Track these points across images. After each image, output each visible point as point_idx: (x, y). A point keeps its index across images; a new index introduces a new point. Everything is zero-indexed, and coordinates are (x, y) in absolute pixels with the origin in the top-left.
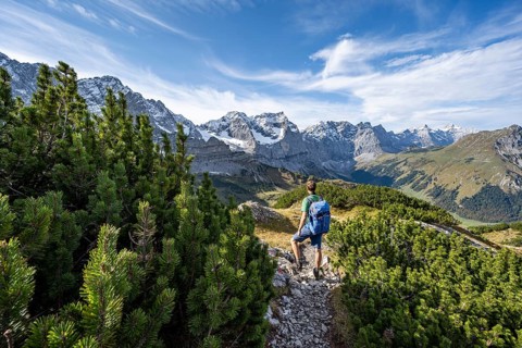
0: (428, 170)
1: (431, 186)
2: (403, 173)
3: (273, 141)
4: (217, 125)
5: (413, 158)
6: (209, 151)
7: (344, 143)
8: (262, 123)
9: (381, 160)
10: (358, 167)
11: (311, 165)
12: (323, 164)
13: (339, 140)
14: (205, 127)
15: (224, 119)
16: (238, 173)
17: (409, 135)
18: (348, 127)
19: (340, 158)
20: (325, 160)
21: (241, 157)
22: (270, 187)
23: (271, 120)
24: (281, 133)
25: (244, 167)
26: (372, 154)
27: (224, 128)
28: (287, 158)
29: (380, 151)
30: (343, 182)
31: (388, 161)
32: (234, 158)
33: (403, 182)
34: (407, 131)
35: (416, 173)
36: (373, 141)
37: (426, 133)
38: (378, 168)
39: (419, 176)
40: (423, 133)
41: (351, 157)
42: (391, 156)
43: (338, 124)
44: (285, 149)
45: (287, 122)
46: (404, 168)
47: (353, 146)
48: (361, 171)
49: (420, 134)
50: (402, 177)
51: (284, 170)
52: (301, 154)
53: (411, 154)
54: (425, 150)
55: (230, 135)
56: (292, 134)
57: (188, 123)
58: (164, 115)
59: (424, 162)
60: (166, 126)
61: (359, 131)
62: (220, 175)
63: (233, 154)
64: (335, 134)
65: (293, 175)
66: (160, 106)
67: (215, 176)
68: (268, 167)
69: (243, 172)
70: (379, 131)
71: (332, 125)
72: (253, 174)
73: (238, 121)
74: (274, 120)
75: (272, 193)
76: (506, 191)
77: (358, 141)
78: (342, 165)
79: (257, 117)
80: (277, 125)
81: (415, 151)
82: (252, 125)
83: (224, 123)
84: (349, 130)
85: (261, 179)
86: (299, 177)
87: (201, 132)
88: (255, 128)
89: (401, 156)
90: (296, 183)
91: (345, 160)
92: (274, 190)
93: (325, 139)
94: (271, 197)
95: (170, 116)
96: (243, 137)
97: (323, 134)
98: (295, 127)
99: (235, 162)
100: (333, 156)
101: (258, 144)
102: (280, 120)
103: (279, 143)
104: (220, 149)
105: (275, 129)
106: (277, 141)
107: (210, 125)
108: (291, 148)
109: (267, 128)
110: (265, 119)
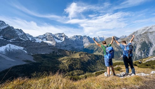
1: (102, 51)
2: (95, 48)
3: (61, 41)
4: (42, 37)
6: (41, 46)
7: (81, 41)
8: (57, 36)
9: (90, 45)
10: (85, 47)
11: (73, 48)
12: (76, 47)
13: (79, 40)
14: (37, 37)
15: (44, 35)
16: (52, 52)
18: (81, 37)
19: (80, 45)
21: (52, 47)
22: (62, 56)
23: (60, 35)
24: (63, 39)
25: (54, 51)
26: (88, 44)
27: (44, 38)
28: (65, 46)
29: (89, 43)
30: (83, 52)
31: (92, 45)
32: (50, 48)
33: (96, 50)
35: (98, 48)
36: (87, 40)
38: (90, 47)
39: (99, 49)
40: (98, 38)
41: (83, 45)
42: (92, 44)
43: (79, 36)
44: (65, 44)
45: (65, 36)
46: (96, 47)
47: (83, 42)
48: (86, 48)
50: (96, 49)
51: (66, 50)
52: (70, 45)
54: (99, 42)
55: (47, 40)
56: (67, 39)
57: (30, 36)
58: (22, 34)
60: (23, 38)
61: (84, 38)
62: (45, 54)
63: (50, 46)
64: (78, 39)
65: (69, 51)
66: (21, 31)
67: (43, 54)
68: (61, 50)
69: (53, 52)
70: (88, 37)
71: (77, 36)
72: (57, 53)
73: (49, 35)
74: (61, 35)
75: (64, 58)
76: (116, 51)
77: (84, 40)
78: (81, 47)
79: (56, 34)
80: (62, 37)
82: (54, 36)
83: (45, 36)
84: (81, 38)
85: (60, 54)
86: (71, 52)
87: (36, 39)
88: (55, 38)
89: (94, 44)
90: (70, 54)
92: (64, 57)
93: (76, 40)
94: (63, 60)
95: (25, 34)
96: (51, 41)
97: (75, 39)
98: (67, 37)
99: (50, 49)
100: (78, 45)
101: (56, 42)
102: (63, 35)
103: (63, 42)
104: (45, 45)
105: (61, 38)
106: (62, 41)
107: (39, 37)
108: (66, 44)
109: (59, 37)
110: (58, 35)
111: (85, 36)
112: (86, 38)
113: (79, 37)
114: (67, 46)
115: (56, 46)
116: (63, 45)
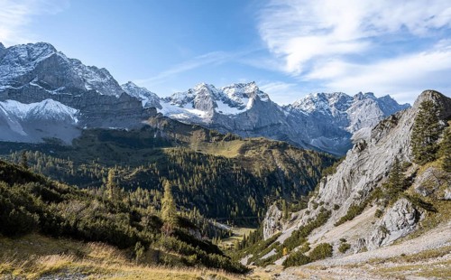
3: (239, 112)
4: (183, 97)
7: (339, 117)
8: (230, 94)
12: (312, 141)
14: (169, 99)
15: (190, 91)
18: (343, 99)
20: (315, 136)
23: (240, 91)
24: (249, 104)
27: (190, 100)
44: (253, 121)
45: (256, 91)
47: (348, 119)
52: (272, 125)
55: (194, 106)
56: (263, 105)
70: (385, 101)
73: (203, 92)
74: (243, 90)
79: (226, 88)
80: (246, 95)
82: (219, 96)
83: (191, 96)
84: (345, 101)
88: (222, 100)
91: (340, 136)
93: (315, 113)
96: (205, 108)
98: (266, 96)
100: (325, 133)
101: (217, 113)
102: (250, 89)
103: (246, 113)
105: (243, 100)
106: (244, 110)
107: (174, 98)
108: (260, 120)
109: (235, 98)
110: (233, 90)
111: (361, 96)
112: (367, 101)
113: (332, 101)
114: (262, 128)
115: (213, 126)
116: (247, 124)
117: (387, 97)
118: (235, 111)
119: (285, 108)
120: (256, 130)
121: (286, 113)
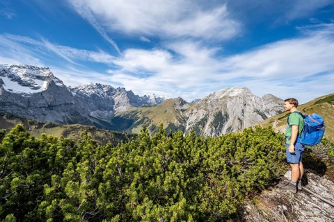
0: (150, 116)
1: (150, 125)
2: (139, 118)
3: (33, 91)
5: (144, 110)
7: (108, 99)
8: (21, 74)
9: (129, 111)
10: (116, 115)
11: (75, 113)
12: (92, 113)
13: (102, 99)
17: (146, 98)
18: (111, 89)
19: (105, 109)
20: (93, 110)
23: (34, 72)
24: (44, 86)
26: (125, 107)
29: (129, 105)
31: (133, 112)
33: (138, 124)
34: (145, 96)
35: (144, 118)
36: (126, 100)
37: (153, 97)
38: (127, 115)
39: (146, 120)
40: (152, 98)
41: (112, 108)
42: (135, 109)
43: (104, 86)
44: (48, 99)
45: (52, 77)
46: (140, 116)
47: (113, 101)
48: (118, 117)
49: (151, 98)
50: (138, 120)
52: (66, 104)
53: (144, 108)
59: (149, 112)
61: (118, 92)
64: (101, 92)
70: (130, 94)
71: (99, 86)
74: (37, 73)
77: (117, 99)
78: (106, 114)
80: (40, 78)
81: (146, 107)
84: (112, 91)
89: (139, 109)
91: (109, 110)
93: (94, 96)
97: (92, 92)
100: (100, 108)
101: (6, 92)
103: (41, 93)
105: (38, 82)
106: (37, 91)
108: (55, 100)
110: (25, 71)
111: (120, 89)
112: (123, 93)
113: (105, 90)
114: (56, 106)
116: (42, 102)
117: (131, 91)
118: (28, 91)
119: (73, 90)
120: (50, 107)
121: (74, 94)
